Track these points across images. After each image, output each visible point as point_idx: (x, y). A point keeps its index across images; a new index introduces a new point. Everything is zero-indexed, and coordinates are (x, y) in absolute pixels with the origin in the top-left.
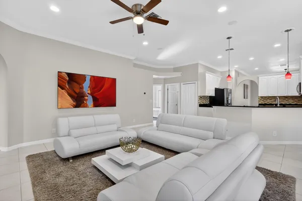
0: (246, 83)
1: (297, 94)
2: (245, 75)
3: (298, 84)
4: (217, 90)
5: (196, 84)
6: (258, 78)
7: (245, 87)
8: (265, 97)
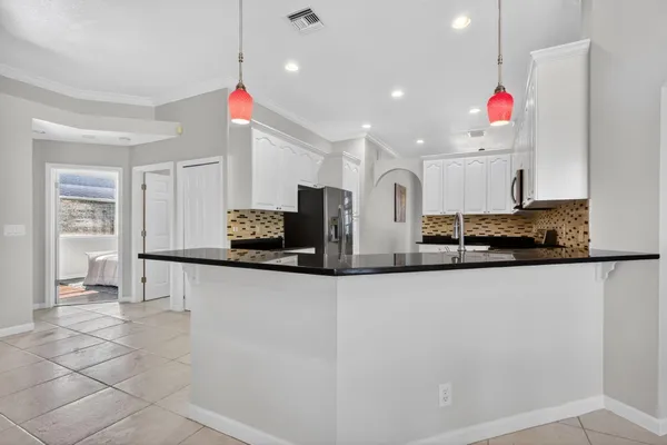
0: (400, 183)
1: (510, 209)
2: (392, 157)
3: (514, 175)
4: (304, 193)
5: (221, 163)
6: (421, 165)
7: (399, 191)
8: (438, 218)
